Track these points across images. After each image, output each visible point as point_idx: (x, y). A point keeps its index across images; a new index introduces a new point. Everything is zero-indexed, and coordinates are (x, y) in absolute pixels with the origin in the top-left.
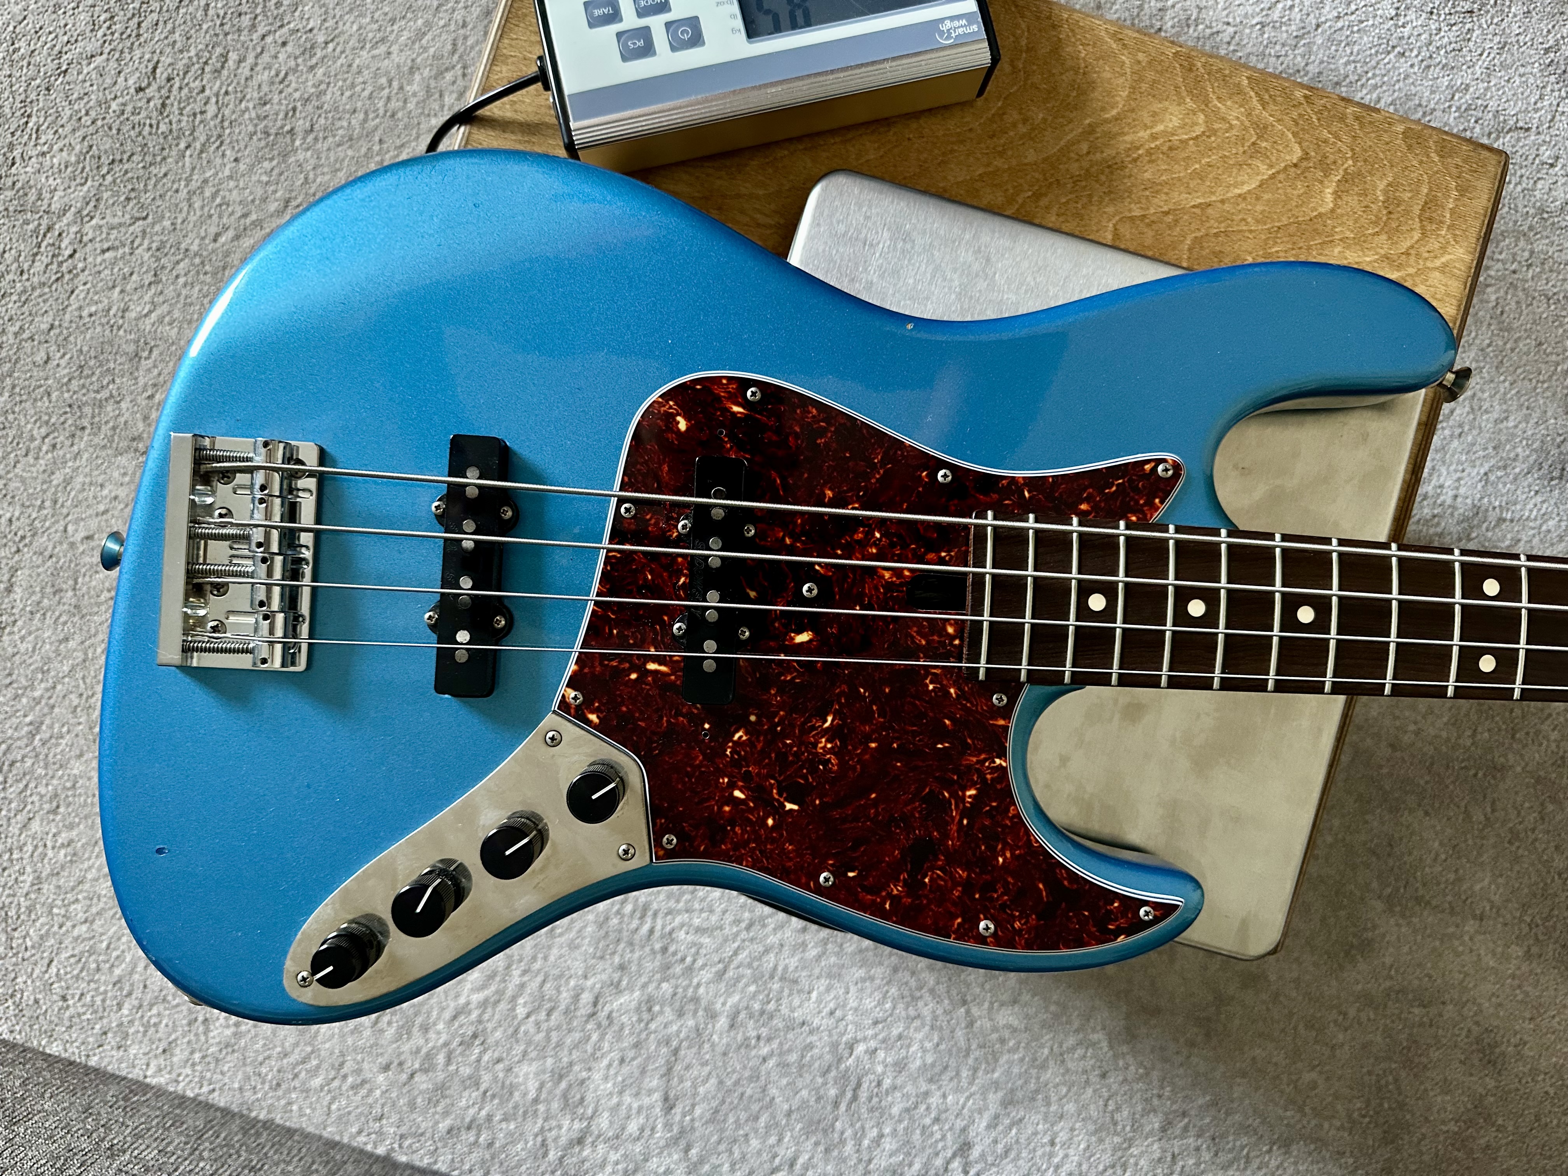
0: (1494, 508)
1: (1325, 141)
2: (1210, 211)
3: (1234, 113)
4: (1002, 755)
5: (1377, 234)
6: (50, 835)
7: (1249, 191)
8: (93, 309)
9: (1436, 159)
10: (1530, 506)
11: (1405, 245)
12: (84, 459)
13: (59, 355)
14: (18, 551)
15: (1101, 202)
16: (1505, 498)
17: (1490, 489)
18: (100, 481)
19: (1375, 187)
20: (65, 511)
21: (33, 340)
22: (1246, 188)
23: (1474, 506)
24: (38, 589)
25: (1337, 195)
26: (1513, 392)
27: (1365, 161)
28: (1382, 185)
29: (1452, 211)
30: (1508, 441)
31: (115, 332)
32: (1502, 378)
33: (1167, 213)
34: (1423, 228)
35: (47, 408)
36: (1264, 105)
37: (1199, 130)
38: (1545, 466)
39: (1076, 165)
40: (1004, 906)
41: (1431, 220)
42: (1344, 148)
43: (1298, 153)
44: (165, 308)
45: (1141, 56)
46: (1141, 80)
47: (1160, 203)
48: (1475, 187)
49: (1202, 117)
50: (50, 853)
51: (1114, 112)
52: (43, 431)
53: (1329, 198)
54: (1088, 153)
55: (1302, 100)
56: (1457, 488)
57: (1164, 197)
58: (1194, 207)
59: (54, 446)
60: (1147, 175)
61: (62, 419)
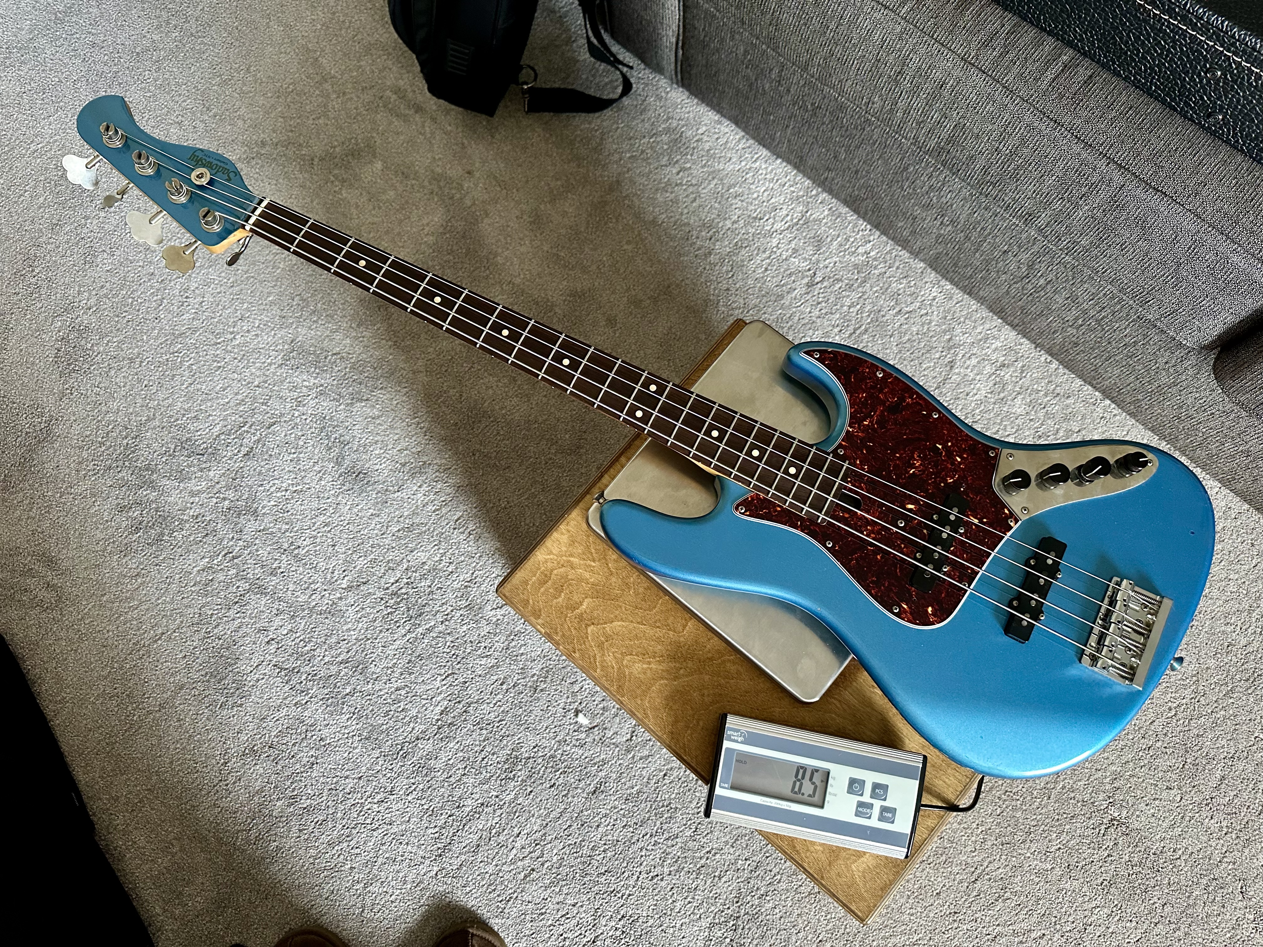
0: (403, 472)
1: (575, 629)
2: (639, 620)
3: (609, 659)
4: (848, 431)
5: (572, 580)
6: (1236, 633)
7: (618, 621)
8: (1128, 925)
9: (531, 601)
10: (384, 465)
11: (562, 570)
12: (1159, 836)
13: (1157, 905)
14: (1212, 798)
15: (685, 644)
16: (395, 475)
17: (400, 483)
18: (1154, 818)
19: (563, 601)
20: (1179, 810)
21: (1169, 921)
22: (619, 623)
23: (413, 478)
24: (1207, 771)
25: (581, 603)
26: (361, 527)
27: (562, 613)
28: (560, 600)
29: (535, 575)
30: (378, 504)
31: (1120, 905)
32: (363, 536)
33: (658, 627)
34: (551, 574)
35: (1172, 876)
36: (595, 656)
37: (628, 658)
38: (365, 482)
39: (689, 666)
40: (870, 379)
41: (546, 576)
42: (569, 622)
43: (590, 629)
44: (1086, 906)
45: (639, 702)
46: (643, 691)
47: (659, 633)
48: (520, 582)
49: (625, 662)
50: (1239, 623)
51: (662, 682)
52: (1178, 863)
53: (585, 604)
54: (681, 668)
55: (577, 651)
56: (417, 490)
57: (657, 635)
58: (645, 625)
59: (1174, 851)
60: (659, 647)
61: (1166, 864)
